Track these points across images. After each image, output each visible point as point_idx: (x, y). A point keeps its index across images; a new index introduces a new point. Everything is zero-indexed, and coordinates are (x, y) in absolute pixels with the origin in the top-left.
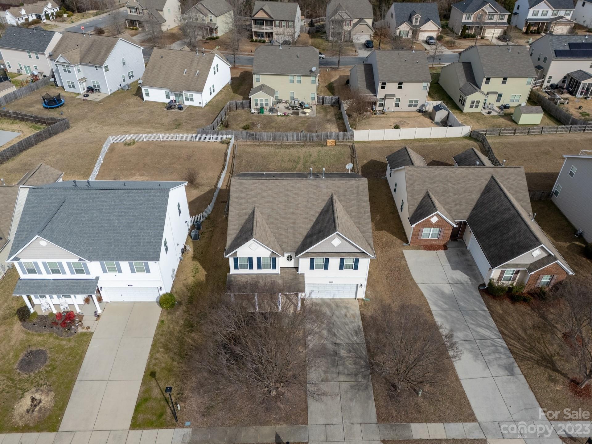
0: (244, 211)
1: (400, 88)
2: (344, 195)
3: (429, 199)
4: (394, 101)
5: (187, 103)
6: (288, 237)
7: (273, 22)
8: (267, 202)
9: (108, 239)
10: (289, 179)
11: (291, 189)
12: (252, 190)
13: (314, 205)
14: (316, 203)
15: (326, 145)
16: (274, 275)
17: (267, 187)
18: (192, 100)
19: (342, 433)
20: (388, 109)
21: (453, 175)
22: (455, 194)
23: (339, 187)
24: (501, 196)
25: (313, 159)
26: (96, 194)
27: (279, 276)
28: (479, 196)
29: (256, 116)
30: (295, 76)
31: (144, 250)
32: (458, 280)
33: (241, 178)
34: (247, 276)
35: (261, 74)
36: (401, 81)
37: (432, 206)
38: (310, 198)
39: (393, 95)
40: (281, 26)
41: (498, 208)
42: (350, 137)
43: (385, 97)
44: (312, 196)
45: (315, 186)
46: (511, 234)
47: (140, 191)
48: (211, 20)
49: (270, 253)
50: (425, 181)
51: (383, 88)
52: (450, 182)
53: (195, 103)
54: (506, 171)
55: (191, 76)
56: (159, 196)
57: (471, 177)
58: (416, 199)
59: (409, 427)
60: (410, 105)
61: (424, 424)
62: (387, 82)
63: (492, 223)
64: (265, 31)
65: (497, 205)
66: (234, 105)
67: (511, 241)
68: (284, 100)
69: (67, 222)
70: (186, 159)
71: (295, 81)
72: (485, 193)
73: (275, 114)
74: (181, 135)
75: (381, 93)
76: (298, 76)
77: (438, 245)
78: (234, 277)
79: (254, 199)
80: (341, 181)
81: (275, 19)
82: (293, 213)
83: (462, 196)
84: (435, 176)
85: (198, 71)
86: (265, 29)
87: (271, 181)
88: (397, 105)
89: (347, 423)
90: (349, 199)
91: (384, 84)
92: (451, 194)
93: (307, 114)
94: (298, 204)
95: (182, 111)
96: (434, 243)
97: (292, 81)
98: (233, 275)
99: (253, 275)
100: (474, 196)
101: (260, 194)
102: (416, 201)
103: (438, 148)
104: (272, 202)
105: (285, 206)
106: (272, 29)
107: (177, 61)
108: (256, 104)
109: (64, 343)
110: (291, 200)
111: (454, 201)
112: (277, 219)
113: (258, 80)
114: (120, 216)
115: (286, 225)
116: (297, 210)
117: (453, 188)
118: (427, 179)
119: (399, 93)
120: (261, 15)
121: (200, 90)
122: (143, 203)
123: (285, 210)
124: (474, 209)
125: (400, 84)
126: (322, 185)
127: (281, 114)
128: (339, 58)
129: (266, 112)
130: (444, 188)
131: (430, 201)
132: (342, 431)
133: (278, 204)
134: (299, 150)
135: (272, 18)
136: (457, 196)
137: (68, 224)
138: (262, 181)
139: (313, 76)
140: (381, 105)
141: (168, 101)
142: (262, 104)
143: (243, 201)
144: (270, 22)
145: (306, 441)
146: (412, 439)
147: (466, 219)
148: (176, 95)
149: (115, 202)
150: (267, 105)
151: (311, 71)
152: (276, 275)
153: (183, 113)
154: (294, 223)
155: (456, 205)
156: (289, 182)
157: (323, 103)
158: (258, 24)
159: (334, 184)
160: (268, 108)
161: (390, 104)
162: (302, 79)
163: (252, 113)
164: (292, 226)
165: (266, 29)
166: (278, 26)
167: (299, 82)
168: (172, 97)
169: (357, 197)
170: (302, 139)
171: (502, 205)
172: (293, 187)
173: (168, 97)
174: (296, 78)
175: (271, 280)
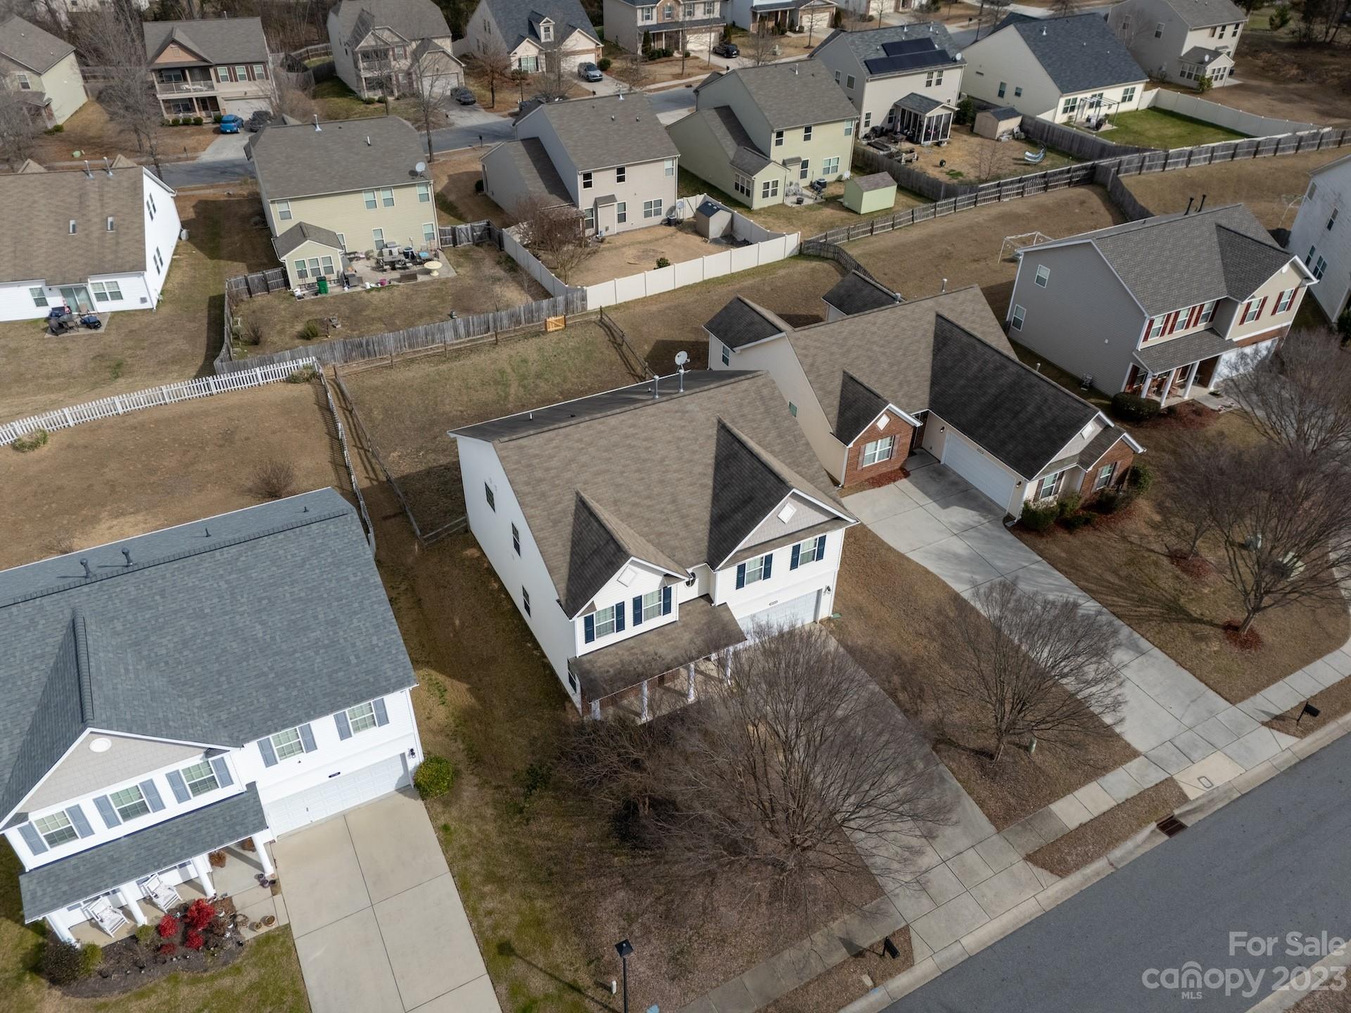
0: (559, 507)
1: (621, 179)
2: (743, 416)
3: (859, 386)
4: (614, 211)
5: (102, 307)
6: (677, 535)
7: (212, 71)
8: (598, 473)
9: (257, 676)
10: (618, 411)
11: (631, 430)
12: (551, 457)
13: (694, 452)
14: (696, 447)
15: (545, 332)
16: (669, 627)
17: (580, 440)
18: (117, 296)
19: (954, 880)
20: (607, 229)
21: (874, 329)
22: (891, 365)
23: (724, 402)
24: (975, 347)
25: (534, 368)
26: (163, 577)
27: (680, 624)
28: (931, 356)
29: (313, 302)
30: (378, 190)
31: (367, 672)
32: (965, 524)
33: (514, 437)
34: (613, 648)
35: (291, 200)
36: (620, 165)
37: (872, 396)
38: (680, 439)
39: (611, 199)
40: (234, 78)
41: (981, 370)
42: (579, 303)
43: (596, 204)
44: (682, 434)
45: (677, 412)
46: (1030, 409)
47: (281, 536)
48: (25, 86)
49: (659, 578)
50: (832, 354)
51: (588, 185)
52: (874, 342)
53: (130, 302)
54: (955, 299)
55: (96, 234)
56: (336, 534)
57: (904, 324)
58: (830, 393)
59: (1051, 814)
60: (647, 214)
61: (1070, 797)
62: (595, 171)
63: (983, 400)
64: (193, 95)
65: (975, 367)
66: (243, 287)
67: (1038, 422)
68: (361, 250)
69: (127, 670)
70: (221, 442)
71: (380, 203)
72: (939, 350)
73: (359, 289)
74: (174, 387)
75: (585, 199)
76: (384, 189)
77: (891, 472)
78: (590, 661)
79: (568, 475)
80: (723, 388)
81: (214, 61)
82: (661, 482)
83: (904, 365)
84: (845, 339)
85: (110, 219)
86: (193, 89)
87: (582, 425)
88: (622, 218)
89: (950, 855)
90: (754, 420)
91: (587, 176)
92: (885, 366)
93: (435, 274)
94: (663, 460)
95: (101, 330)
96: (884, 470)
97: (372, 204)
98: (584, 658)
99: (627, 642)
100: (923, 360)
101: (573, 460)
102: (832, 397)
103: (768, 289)
104: (608, 471)
105: (638, 471)
106: (212, 87)
107: (35, 202)
108: (302, 274)
109: (227, 982)
110: (644, 455)
111: (895, 379)
112: (635, 505)
113: (286, 216)
114: (259, 611)
115: (662, 512)
116: (667, 471)
117: (884, 353)
118: (834, 349)
119: (620, 191)
120: (173, 56)
121: (138, 267)
122: (304, 561)
123: (643, 479)
124: (934, 383)
125: (621, 171)
126: (689, 407)
127: (373, 285)
128: (428, 134)
129: (333, 289)
130: (870, 358)
131: (862, 389)
132: (950, 875)
133: (622, 472)
134: (493, 355)
135: (205, 60)
136: (895, 368)
137: (132, 676)
138: (563, 430)
139: (420, 185)
140: (590, 224)
141: (44, 312)
142: (316, 272)
143: (544, 487)
144: (203, 71)
145: (903, 924)
146: (1068, 831)
147: (927, 405)
148: (66, 293)
149: (227, 582)
150: (330, 270)
151: (414, 173)
152: (673, 626)
154: (674, 501)
155: (901, 384)
156: (621, 417)
157: (455, 243)
158: (169, 79)
159: (711, 397)
160: (334, 277)
161: (607, 220)
162: (396, 194)
163: (300, 298)
164: (673, 508)
165: (195, 90)
166: (225, 79)
167: (389, 202)
168: (56, 301)
169: (767, 412)
170: (477, 329)
171: (986, 362)
172: (633, 426)
173: (41, 302)
174: (381, 196)
175: (669, 640)
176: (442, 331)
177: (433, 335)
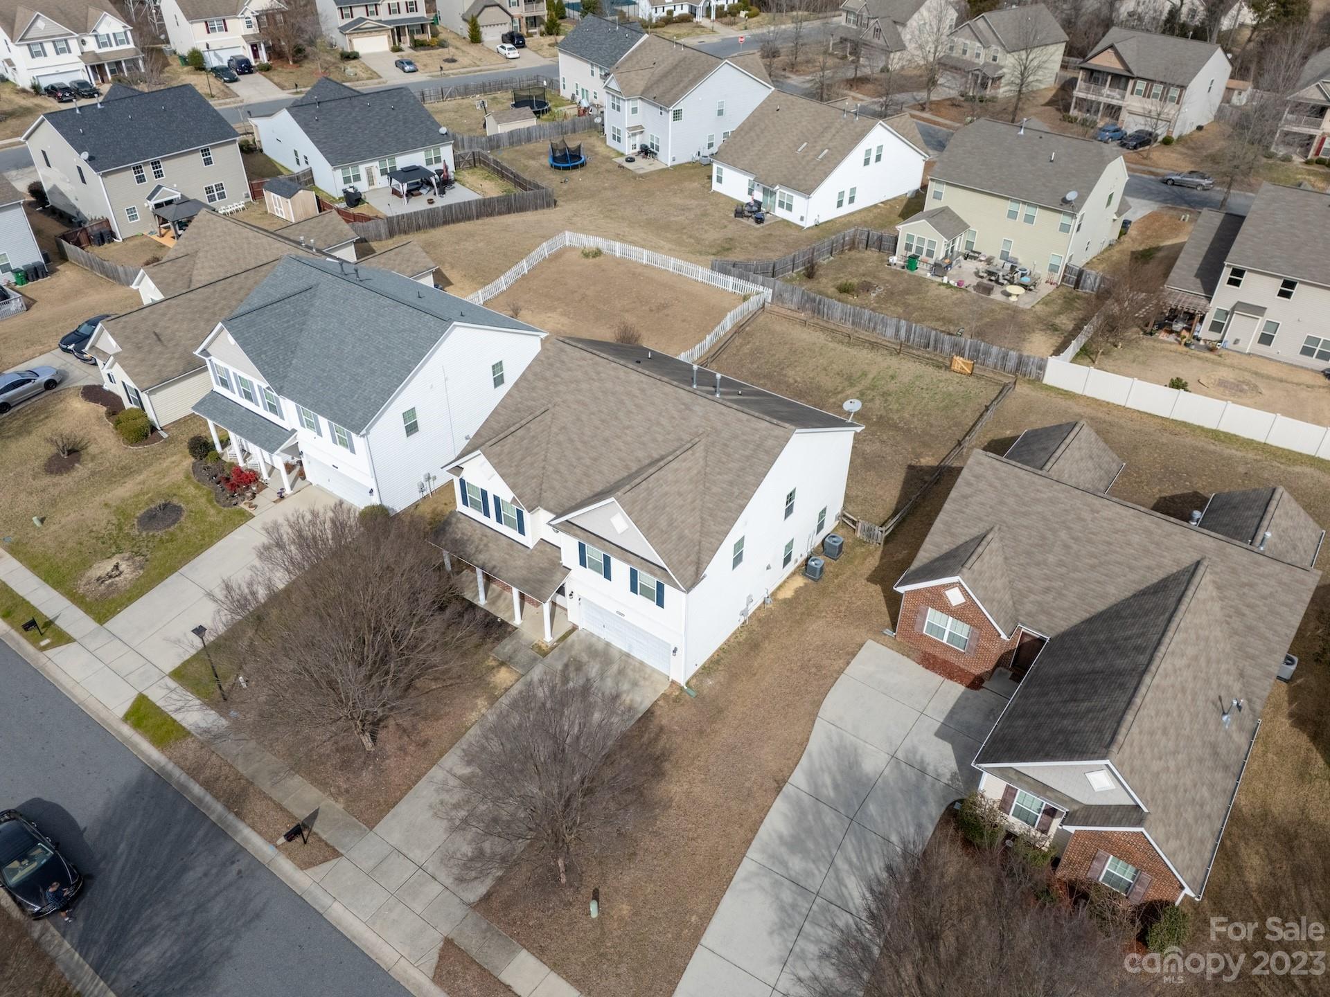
0: (530, 403)
1: (1282, 294)
2: (725, 445)
4: (1258, 326)
5: (778, 212)
6: (566, 482)
7: (1131, 83)
8: (578, 402)
9: (322, 370)
10: (647, 372)
11: (637, 392)
12: (569, 370)
13: (654, 440)
14: (660, 438)
15: (948, 368)
16: (520, 547)
17: (598, 373)
18: (789, 208)
19: (403, 881)
20: (1236, 342)
21: (1086, 515)
22: (1061, 564)
23: (727, 424)
27: (528, 552)
28: (1128, 594)
29: (895, 273)
30: (1024, 203)
31: (352, 409)
34: (478, 525)
35: (947, 184)
36: (1291, 278)
38: (659, 424)
39: (1260, 311)
40: (1147, 94)
41: (1128, 638)
42: (1034, 369)
43: (1233, 309)
44: (664, 421)
45: (684, 404)
46: (1084, 706)
47: (411, 310)
48: (994, 59)
49: (513, 495)
50: (1002, 503)
51: (1235, 283)
52: (1069, 528)
53: (792, 217)
55: (808, 158)
56: (430, 328)
57: (1136, 539)
58: (952, 535)
59: (513, 953)
60: (1307, 351)
61: (546, 969)
62: (1250, 271)
63: (1083, 666)
64: (1103, 99)
65: (1133, 631)
66: (864, 237)
67: (1066, 723)
68: (986, 252)
69: (288, 321)
71: (1021, 216)
72: (1143, 594)
73: (939, 280)
74: (679, 262)
75: (1225, 296)
76: (1030, 205)
77: (962, 670)
78: (458, 519)
79: (562, 388)
80: (741, 414)
81: (1136, 74)
82: (607, 440)
83: (1077, 575)
84: (1038, 501)
85: (826, 151)
86: (1108, 95)
87: (613, 364)
88: (1266, 339)
89: (429, 871)
90: (729, 455)
91: (1238, 273)
92: (1051, 559)
93: (1013, 299)
94: (627, 428)
95: (758, 226)
96: (953, 659)
97: (1013, 215)
98: (459, 515)
99: (488, 530)
100: (1111, 590)
101: (577, 382)
102: (949, 539)
103: (1241, 469)
104: (586, 405)
105: (603, 421)
106: (1123, 97)
107: (800, 122)
108: (908, 247)
109: (212, 511)
110: (621, 415)
111: (1047, 578)
112: (571, 441)
113: (938, 196)
114: (360, 340)
115: (579, 459)
116: (619, 437)
117: (1067, 547)
118: (1011, 501)
119: (1277, 309)
120: (1106, 61)
121: (807, 192)
122: (404, 331)
123: (598, 428)
124: (1089, 621)
125: (1289, 284)
126: (697, 408)
127: (952, 282)
128: (1228, 193)
129: (923, 271)
130: (1043, 538)
132: (406, 876)
133: (593, 414)
135: (1129, 71)
136: (1063, 570)
137: (286, 325)
138: (597, 358)
139: (1065, 214)
140: (1217, 327)
141: (747, 199)
142: (920, 250)
143: (541, 384)
144: (1121, 79)
145: (342, 851)
146: (495, 974)
147: (1053, 634)
148: (765, 191)
149: (368, 316)
150: (930, 254)
151: (1065, 201)
152: (523, 548)
153: (757, 229)
154: (595, 460)
155: (1047, 590)
156: (643, 378)
157: (1077, 285)
158: (1096, 81)
159: (723, 414)
160: (932, 261)
161: (1243, 332)
162: (1038, 213)
163: (889, 265)
164: (588, 463)
165: (1108, 96)
166: (1139, 92)
167: (1029, 219)
168: (758, 196)
169: (748, 458)
172: (643, 391)
173: (750, 192)
174: (1022, 210)
175: (508, 554)
176: (885, 325)
177: (876, 324)
